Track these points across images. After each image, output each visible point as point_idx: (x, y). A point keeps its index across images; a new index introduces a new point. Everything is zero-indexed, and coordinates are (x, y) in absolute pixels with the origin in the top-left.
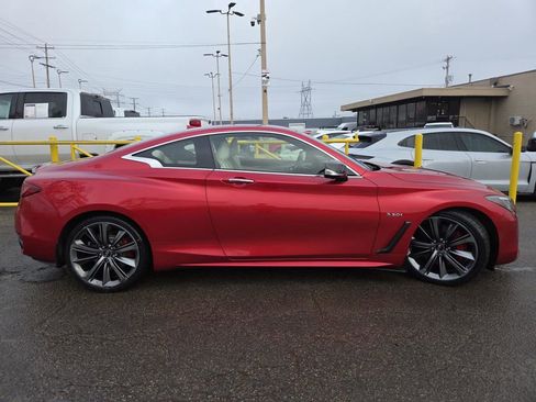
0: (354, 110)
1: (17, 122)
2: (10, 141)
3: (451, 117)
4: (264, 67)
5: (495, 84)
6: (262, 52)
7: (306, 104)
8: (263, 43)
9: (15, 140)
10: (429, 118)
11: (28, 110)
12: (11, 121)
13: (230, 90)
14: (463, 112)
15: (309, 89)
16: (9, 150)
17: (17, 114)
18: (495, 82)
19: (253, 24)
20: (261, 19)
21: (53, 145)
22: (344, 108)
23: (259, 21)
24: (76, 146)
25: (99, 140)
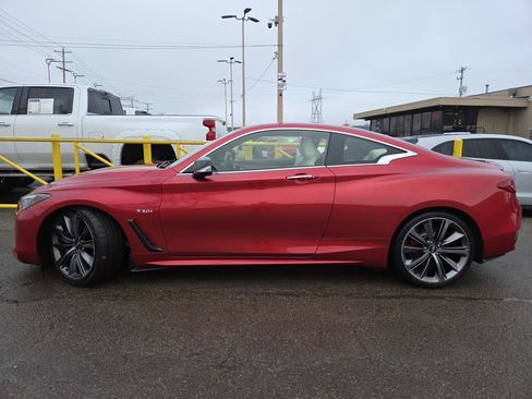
0: (366, 119)
1: (20, 117)
2: (12, 137)
3: (468, 127)
4: (280, 70)
5: (514, 95)
6: (279, 55)
7: (317, 112)
8: (280, 46)
9: (16, 137)
10: (446, 128)
11: (32, 105)
12: (14, 116)
13: (243, 96)
14: (480, 123)
15: (320, 98)
16: (10, 147)
17: (20, 109)
18: (514, 93)
19: (270, 26)
20: (278, 21)
21: (55, 142)
22: (357, 117)
23: (276, 23)
24: (80, 145)
25: (105, 139)
